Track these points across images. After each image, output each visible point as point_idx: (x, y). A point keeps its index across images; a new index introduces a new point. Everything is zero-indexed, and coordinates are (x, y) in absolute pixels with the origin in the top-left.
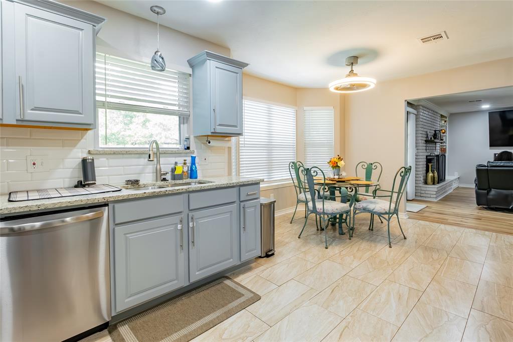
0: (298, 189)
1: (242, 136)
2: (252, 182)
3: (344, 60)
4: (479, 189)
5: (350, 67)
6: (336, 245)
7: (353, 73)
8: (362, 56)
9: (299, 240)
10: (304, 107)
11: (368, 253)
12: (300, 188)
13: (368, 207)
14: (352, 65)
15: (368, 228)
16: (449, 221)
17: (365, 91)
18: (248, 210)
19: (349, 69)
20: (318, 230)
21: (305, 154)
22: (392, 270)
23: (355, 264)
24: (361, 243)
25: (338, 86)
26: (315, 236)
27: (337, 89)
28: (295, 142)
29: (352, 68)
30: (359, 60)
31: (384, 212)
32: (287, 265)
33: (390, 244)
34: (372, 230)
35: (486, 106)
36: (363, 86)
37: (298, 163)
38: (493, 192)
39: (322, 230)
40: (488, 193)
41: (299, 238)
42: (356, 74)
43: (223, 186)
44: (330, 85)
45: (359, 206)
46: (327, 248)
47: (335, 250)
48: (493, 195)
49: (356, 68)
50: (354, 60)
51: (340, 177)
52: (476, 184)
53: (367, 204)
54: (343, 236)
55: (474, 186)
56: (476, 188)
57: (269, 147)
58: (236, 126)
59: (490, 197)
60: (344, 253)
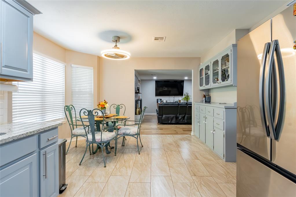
0: (71, 126)
1: (33, 81)
2: (52, 127)
3: (111, 38)
4: (159, 115)
5: (115, 43)
6: (110, 162)
7: (117, 47)
8: (123, 38)
9: (81, 167)
10: (72, 65)
11: (131, 162)
12: (73, 125)
13: (126, 132)
14: (116, 42)
15: (121, 145)
16: (153, 132)
17: (123, 60)
18: (48, 156)
19: (114, 44)
20: (91, 154)
21: (72, 99)
22: (149, 168)
23: (129, 172)
24: (123, 156)
25: (106, 53)
26: (91, 160)
27: (106, 55)
28: (64, 90)
29: (116, 44)
30: (121, 40)
31: (135, 134)
32: (83, 193)
33: (139, 152)
34: (124, 146)
35: (155, 78)
36: (122, 56)
37: (71, 106)
38: (164, 116)
39: (94, 153)
40: (162, 117)
41: (80, 165)
42: (119, 48)
43: (22, 136)
44: (101, 52)
45: (121, 132)
46: (105, 167)
47: (111, 166)
48: (164, 118)
49: (119, 45)
50: (117, 39)
51: (106, 115)
52: (158, 113)
53: (125, 131)
54: (110, 154)
55: (156, 114)
56: (158, 115)
57: (43, 93)
58: (26, 71)
59: (163, 118)
60: (118, 166)
